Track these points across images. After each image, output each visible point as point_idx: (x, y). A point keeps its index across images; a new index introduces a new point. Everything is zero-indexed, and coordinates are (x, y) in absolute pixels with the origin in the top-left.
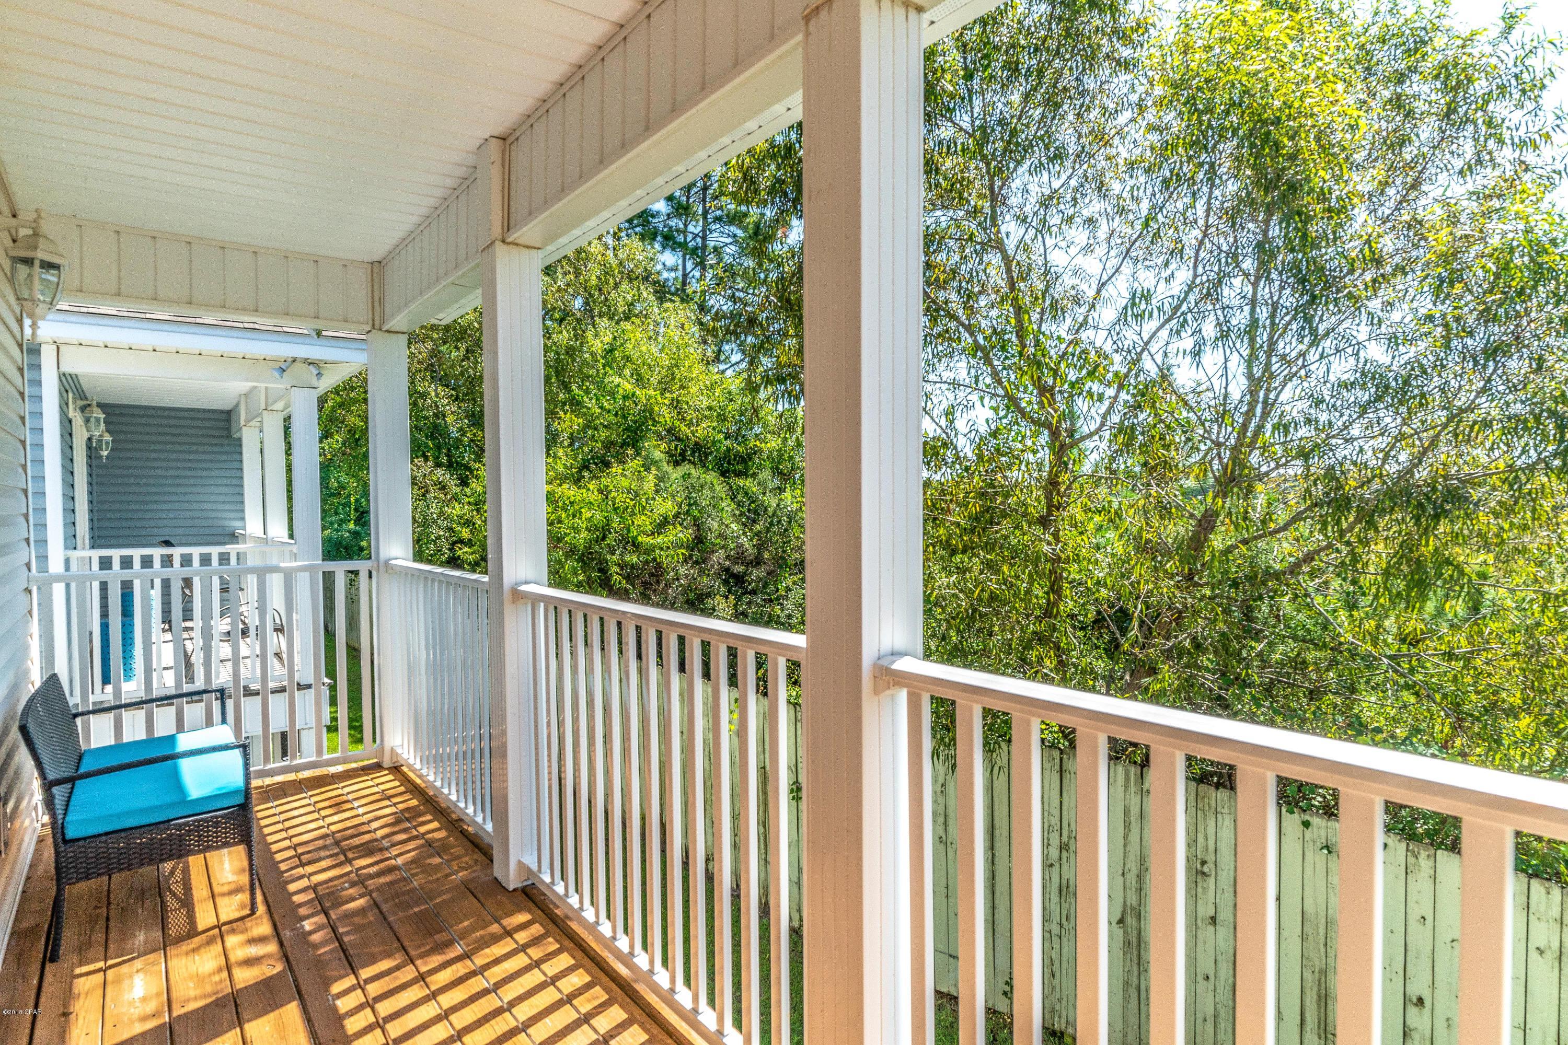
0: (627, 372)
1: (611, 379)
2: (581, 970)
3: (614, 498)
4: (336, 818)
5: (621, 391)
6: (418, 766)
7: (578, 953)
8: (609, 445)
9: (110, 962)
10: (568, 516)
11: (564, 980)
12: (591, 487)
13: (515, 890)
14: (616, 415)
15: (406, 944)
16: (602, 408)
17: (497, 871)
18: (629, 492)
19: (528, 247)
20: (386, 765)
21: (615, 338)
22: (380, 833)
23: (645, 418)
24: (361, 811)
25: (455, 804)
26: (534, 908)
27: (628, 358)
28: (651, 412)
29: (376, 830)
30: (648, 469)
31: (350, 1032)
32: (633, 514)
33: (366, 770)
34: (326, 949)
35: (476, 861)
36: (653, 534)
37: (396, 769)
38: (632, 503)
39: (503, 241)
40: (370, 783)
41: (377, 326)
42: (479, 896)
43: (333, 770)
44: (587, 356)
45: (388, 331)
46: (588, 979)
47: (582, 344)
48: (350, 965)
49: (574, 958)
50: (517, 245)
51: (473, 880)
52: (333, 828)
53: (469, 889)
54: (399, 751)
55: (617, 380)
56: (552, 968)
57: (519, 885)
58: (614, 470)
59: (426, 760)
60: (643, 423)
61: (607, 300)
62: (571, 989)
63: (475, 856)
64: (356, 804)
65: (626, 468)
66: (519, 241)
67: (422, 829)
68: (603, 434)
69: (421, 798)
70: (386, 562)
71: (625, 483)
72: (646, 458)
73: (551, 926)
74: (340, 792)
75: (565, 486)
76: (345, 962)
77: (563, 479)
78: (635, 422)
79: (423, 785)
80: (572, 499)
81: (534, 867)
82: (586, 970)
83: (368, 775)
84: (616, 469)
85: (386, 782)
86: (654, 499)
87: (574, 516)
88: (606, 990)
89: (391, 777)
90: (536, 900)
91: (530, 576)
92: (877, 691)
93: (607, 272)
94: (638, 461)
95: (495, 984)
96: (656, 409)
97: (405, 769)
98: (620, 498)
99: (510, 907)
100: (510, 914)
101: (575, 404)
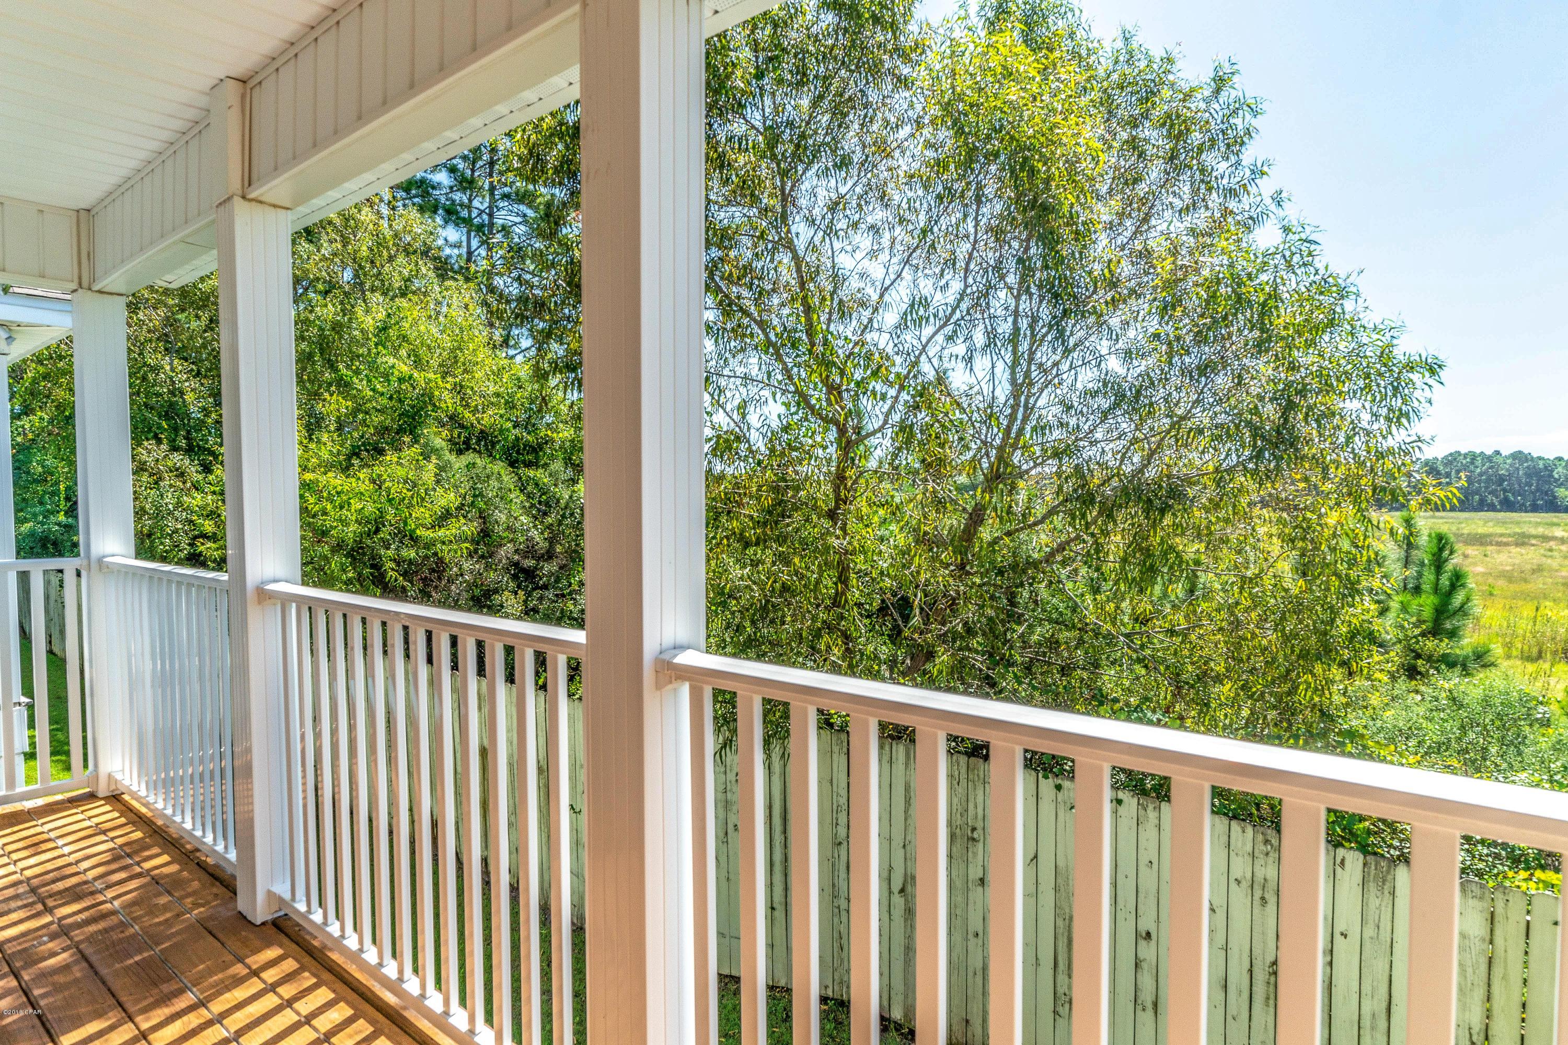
0: (403, 352)
1: (385, 360)
2: (342, 1004)
3: (389, 488)
4: (32, 861)
5: (396, 373)
6: (143, 793)
7: (339, 986)
8: (383, 430)
10: (334, 507)
11: (321, 1017)
12: (362, 476)
13: (263, 924)
14: (391, 398)
15: (124, 999)
16: (373, 390)
17: (242, 904)
18: (406, 482)
19: (275, 206)
20: (101, 795)
21: (389, 315)
22: (91, 875)
23: (425, 402)
24: (66, 850)
25: (190, 833)
26: (286, 940)
27: (405, 338)
28: (431, 397)
29: (86, 871)
30: (427, 458)
32: (410, 506)
33: (73, 802)
34: (15, 1017)
35: (216, 895)
36: (433, 527)
37: (115, 798)
38: (410, 494)
39: (244, 197)
40: (80, 817)
41: (85, 283)
42: (220, 936)
43: (29, 805)
44: (356, 333)
45: (100, 292)
46: (349, 1012)
47: (350, 320)
48: (48, 1032)
49: (334, 991)
50: (261, 202)
51: (211, 918)
52: (28, 873)
53: (207, 928)
54: (119, 776)
55: (391, 361)
56: (305, 1007)
57: (269, 917)
58: (388, 458)
59: (153, 786)
60: (422, 408)
61: (380, 273)
62: (329, 1026)
63: (215, 890)
64: (60, 842)
65: (403, 455)
66: (263, 199)
67: (147, 865)
68: (377, 419)
69: (147, 829)
70: (100, 560)
71: (401, 472)
72: (426, 445)
73: (307, 960)
74: (39, 829)
75: (330, 474)
76: (42, 1030)
77: (328, 467)
78: (413, 407)
79: (149, 814)
80: (339, 489)
81: (287, 896)
82: (348, 1003)
83: (77, 807)
84: (391, 457)
85: (103, 813)
86: (434, 490)
87: (341, 508)
88: (371, 1022)
89: (108, 808)
90: (290, 931)
91: (280, 572)
92: (659, 686)
93: (380, 243)
94: (416, 449)
95: (236, 1032)
96: (437, 393)
97: (126, 797)
98: (395, 489)
99: (257, 943)
100: (258, 951)
101: (343, 386)
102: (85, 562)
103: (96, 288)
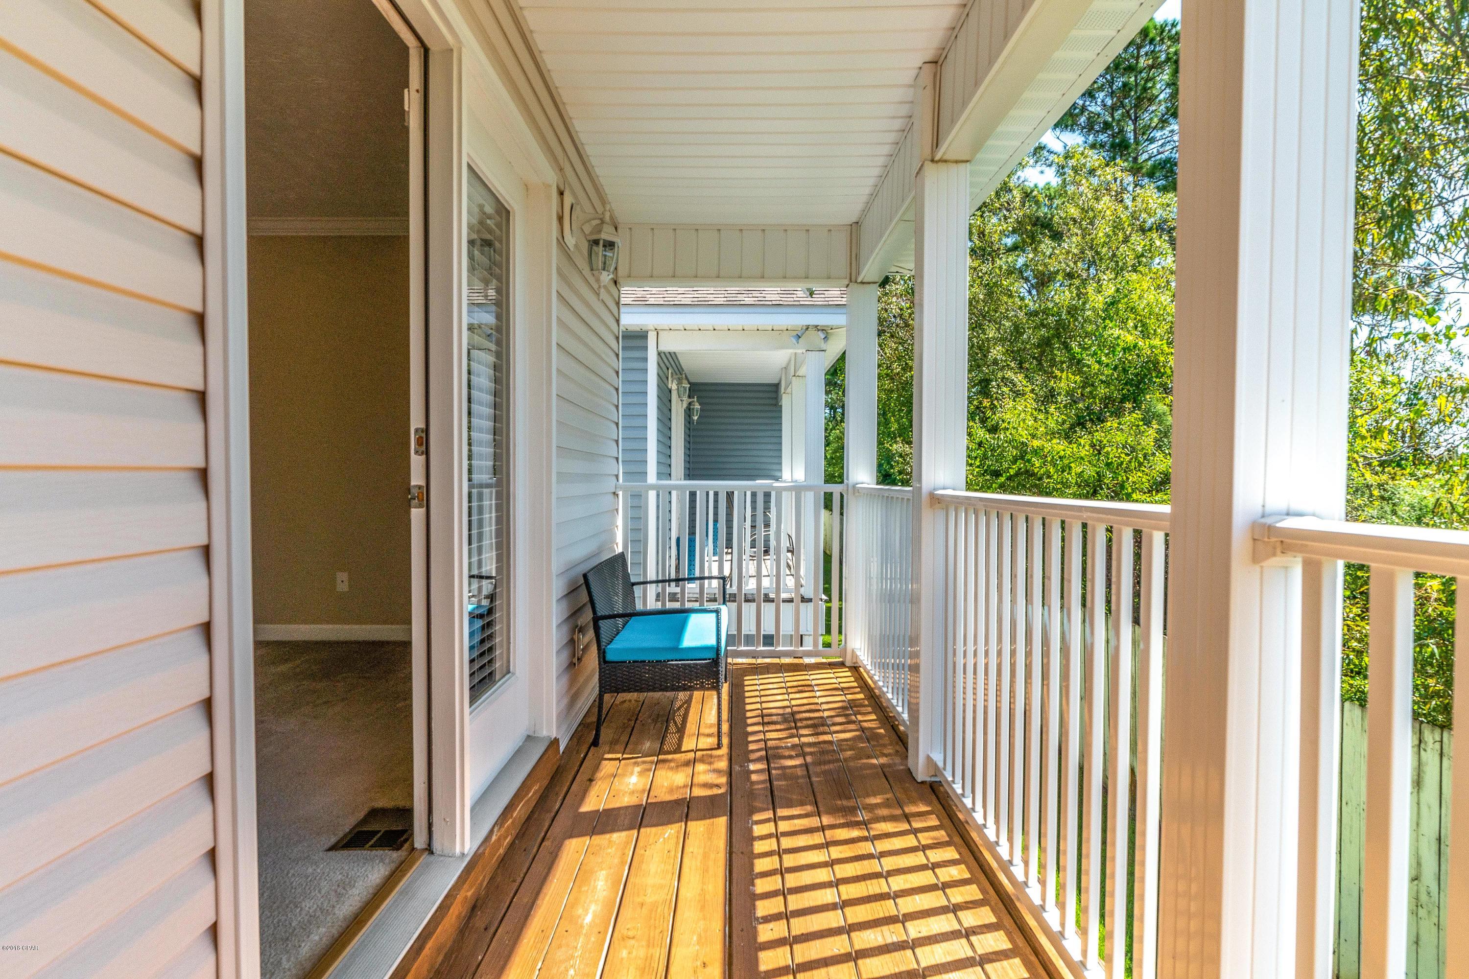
0: (1131, 324)
1: (1111, 332)
2: (963, 866)
3: (1108, 453)
4: (798, 696)
5: (1122, 344)
6: (869, 667)
7: (965, 851)
8: (1107, 400)
9: (625, 756)
10: (1057, 471)
11: (944, 869)
12: (1082, 441)
13: (922, 782)
14: (1115, 368)
15: (818, 800)
16: (1099, 362)
17: (910, 763)
18: (1124, 447)
19: (957, 162)
20: (847, 664)
21: (1118, 290)
22: (826, 714)
23: (1149, 370)
24: (818, 694)
25: (894, 707)
26: (936, 802)
27: (1133, 310)
28: (1156, 363)
29: (824, 710)
30: (1148, 423)
31: (756, 851)
32: (1127, 470)
33: (831, 665)
34: (760, 786)
35: (897, 751)
36: (1149, 492)
37: (855, 669)
38: (1128, 458)
39: (932, 161)
40: (832, 675)
41: (853, 279)
42: (891, 779)
43: (807, 660)
44: (1088, 313)
45: (862, 283)
46: (967, 875)
47: (1084, 303)
48: (773, 803)
49: (960, 854)
50: (946, 161)
51: (889, 766)
52: (794, 702)
53: (884, 772)
54: (858, 653)
55: (1117, 332)
56: (935, 856)
57: (928, 779)
58: (1109, 424)
59: (874, 664)
60: (1146, 375)
61: (1114, 255)
62: (948, 879)
63: (898, 748)
64: (816, 688)
65: (1123, 420)
66: (945, 158)
67: (860, 717)
68: (1102, 391)
69: (867, 693)
70: (854, 486)
71: (1120, 438)
72: (1148, 411)
73: (946, 821)
74: (807, 677)
75: (1055, 441)
76: (770, 798)
77: (1052, 434)
78: (1137, 375)
79: (873, 686)
80: (1062, 453)
81: (940, 764)
82: (968, 868)
83: (831, 669)
84: (1111, 423)
85: (845, 677)
86: (1153, 454)
87: (1063, 472)
88: (983, 890)
89: (849, 674)
90: (940, 796)
91: (948, 481)
92: (1256, 558)
93: (1117, 226)
94: (1138, 415)
95: (880, 853)
96: (1162, 359)
97: (861, 670)
98: (1113, 452)
99: (914, 794)
100: (914, 802)
101: (1076, 364)
102: (845, 488)
103: (859, 280)
